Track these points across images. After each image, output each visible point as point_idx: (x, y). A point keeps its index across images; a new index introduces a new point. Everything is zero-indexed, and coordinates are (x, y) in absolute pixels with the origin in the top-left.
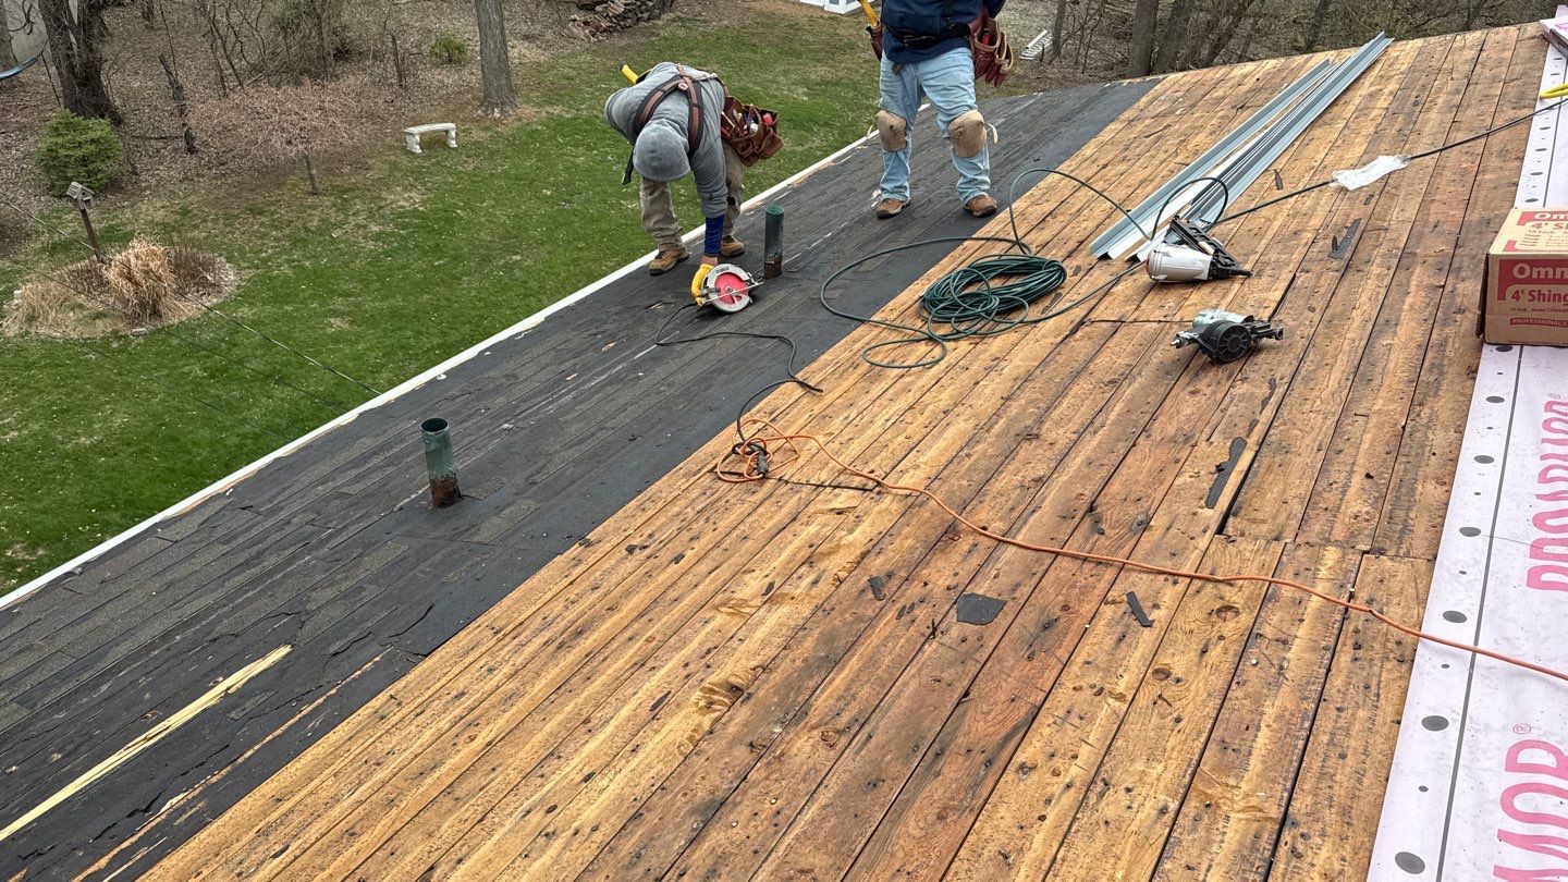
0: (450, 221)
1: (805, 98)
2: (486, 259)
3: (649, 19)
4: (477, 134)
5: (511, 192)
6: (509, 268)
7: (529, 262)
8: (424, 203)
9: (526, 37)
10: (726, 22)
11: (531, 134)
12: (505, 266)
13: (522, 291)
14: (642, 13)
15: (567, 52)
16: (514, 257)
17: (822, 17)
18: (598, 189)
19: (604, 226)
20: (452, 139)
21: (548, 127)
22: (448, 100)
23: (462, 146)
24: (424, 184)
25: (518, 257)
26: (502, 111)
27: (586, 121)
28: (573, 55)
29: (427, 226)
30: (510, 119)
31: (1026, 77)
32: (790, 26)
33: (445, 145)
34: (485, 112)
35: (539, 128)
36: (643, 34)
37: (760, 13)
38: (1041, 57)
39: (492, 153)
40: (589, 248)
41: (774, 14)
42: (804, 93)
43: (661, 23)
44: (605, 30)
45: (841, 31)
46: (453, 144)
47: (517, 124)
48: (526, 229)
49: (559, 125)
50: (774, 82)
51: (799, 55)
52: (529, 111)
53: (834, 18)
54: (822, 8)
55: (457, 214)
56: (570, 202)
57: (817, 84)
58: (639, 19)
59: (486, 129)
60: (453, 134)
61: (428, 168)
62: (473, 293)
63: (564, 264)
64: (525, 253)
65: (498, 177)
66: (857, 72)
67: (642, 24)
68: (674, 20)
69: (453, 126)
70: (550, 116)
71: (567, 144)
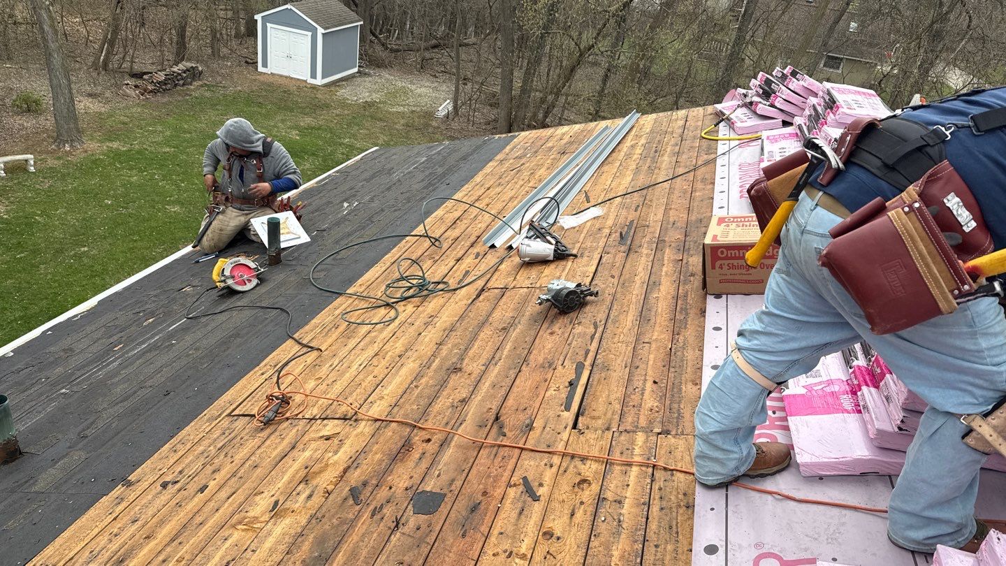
0: (30, 225)
1: (297, 138)
2: (60, 251)
3: (184, 85)
4: (51, 162)
5: (79, 203)
6: (79, 257)
7: (94, 252)
8: (7, 212)
9: (90, 95)
10: (239, 88)
11: (94, 162)
12: (75, 255)
13: (89, 273)
14: (178, 81)
15: (121, 106)
16: (83, 249)
17: (306, 87)
18: (147, 198)
19: (153, 224)
20: (31, 166)
21: (108, 157)
22: (27, 138)
23: (39, 171)
24: (8, 199)
25: (86, 249)
26: (71, 146)
27: (139, 152)
28: (127, 107)
29: (11, 229)
30: (78, 151)
31: (439, 128)
32: (285, 92)
33: (25, 170)
34: (58, 146)
35: (101, 157)
36: (180, 95)
37: (263, 83)
38: (447, 116)
39: (64, 176)
40: (142, 240)
41: (273, 84)
42: (297, 135)
43: (192, 87)
44: (151, 91)
45: (319, 96)
46: (32, 169)
47: (84, 155)
48: (92, 229)
49: (117, 155)
50: (275, 126)
51: (292, 110)
52: (93, 146)
53: (314, 87)
54: (306, 81)
55: (35, 219)
56: (126, 208)
57: (305, 129)
58: (176, 85)
59: (59, 158)
60: (32, 162)
61: (11, 187)
62: (49, 277)
63: (122, 252)
64: (92, 245)
65: (69, 192)
66: (332, 121)
67: (178, 88)
68: (202, 86)
69: (32, 156)
70: (110, 150)
71: (123, 168)
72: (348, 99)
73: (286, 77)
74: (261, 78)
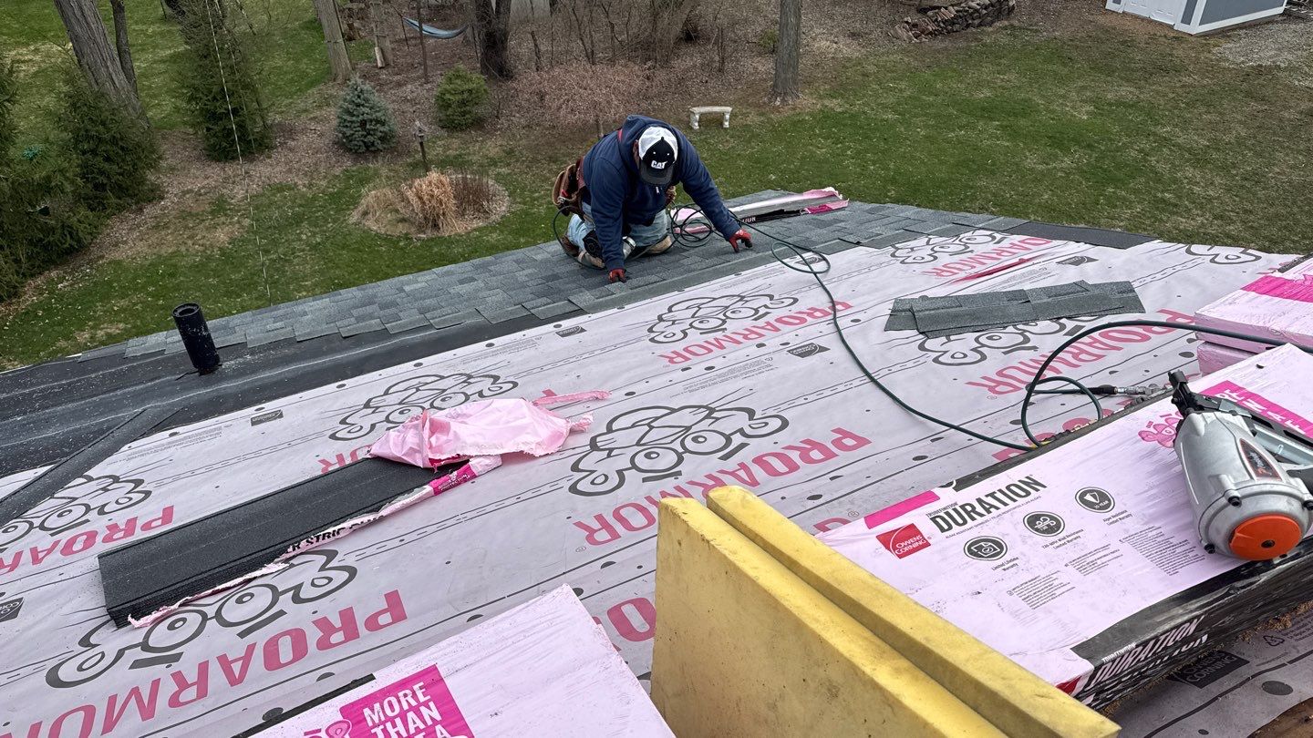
3: (980, 25)
4: (753, 118)
9: (853, 35)
10: (1057, 34)
11: (796, 123)
14: (973, 19)
15: (881, 51)
17: (1165, 36)
20: (726, 120)
21: (814, 118)
23: (732, 127)
26: (783, 101)
30: (786, 108)
32: (1124, 43)
33: (722, 124)
35: (807, 118)
36: (967, 40)
41: (1115, 29)
42: (1087, 113)
43: (990, 29)
44: (930, 33)
45: (1179, 52)
46: (727, 124)
47: (790, 113)
49: (826, 117)
52: (806, 102)
53: (1180, 38)
54: (1171, 27)
57: (1110, 104)
58: (968, 26)
59: (762, 114)
60: (727, 116)
66: (1165, 96)
67: (969, 30)
68: (1005, 28)
69: (729, 109)
70: (824, 109)
71: (819, 136)
72: (1228, 60)
73: (1143, 19)
74: (1101, 20)
